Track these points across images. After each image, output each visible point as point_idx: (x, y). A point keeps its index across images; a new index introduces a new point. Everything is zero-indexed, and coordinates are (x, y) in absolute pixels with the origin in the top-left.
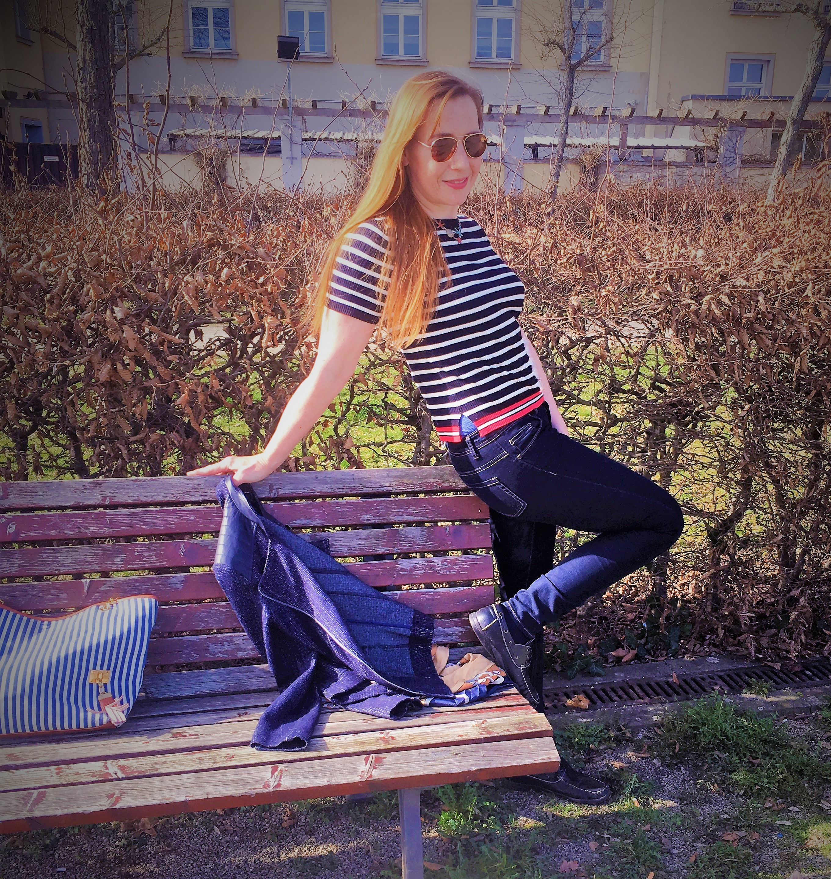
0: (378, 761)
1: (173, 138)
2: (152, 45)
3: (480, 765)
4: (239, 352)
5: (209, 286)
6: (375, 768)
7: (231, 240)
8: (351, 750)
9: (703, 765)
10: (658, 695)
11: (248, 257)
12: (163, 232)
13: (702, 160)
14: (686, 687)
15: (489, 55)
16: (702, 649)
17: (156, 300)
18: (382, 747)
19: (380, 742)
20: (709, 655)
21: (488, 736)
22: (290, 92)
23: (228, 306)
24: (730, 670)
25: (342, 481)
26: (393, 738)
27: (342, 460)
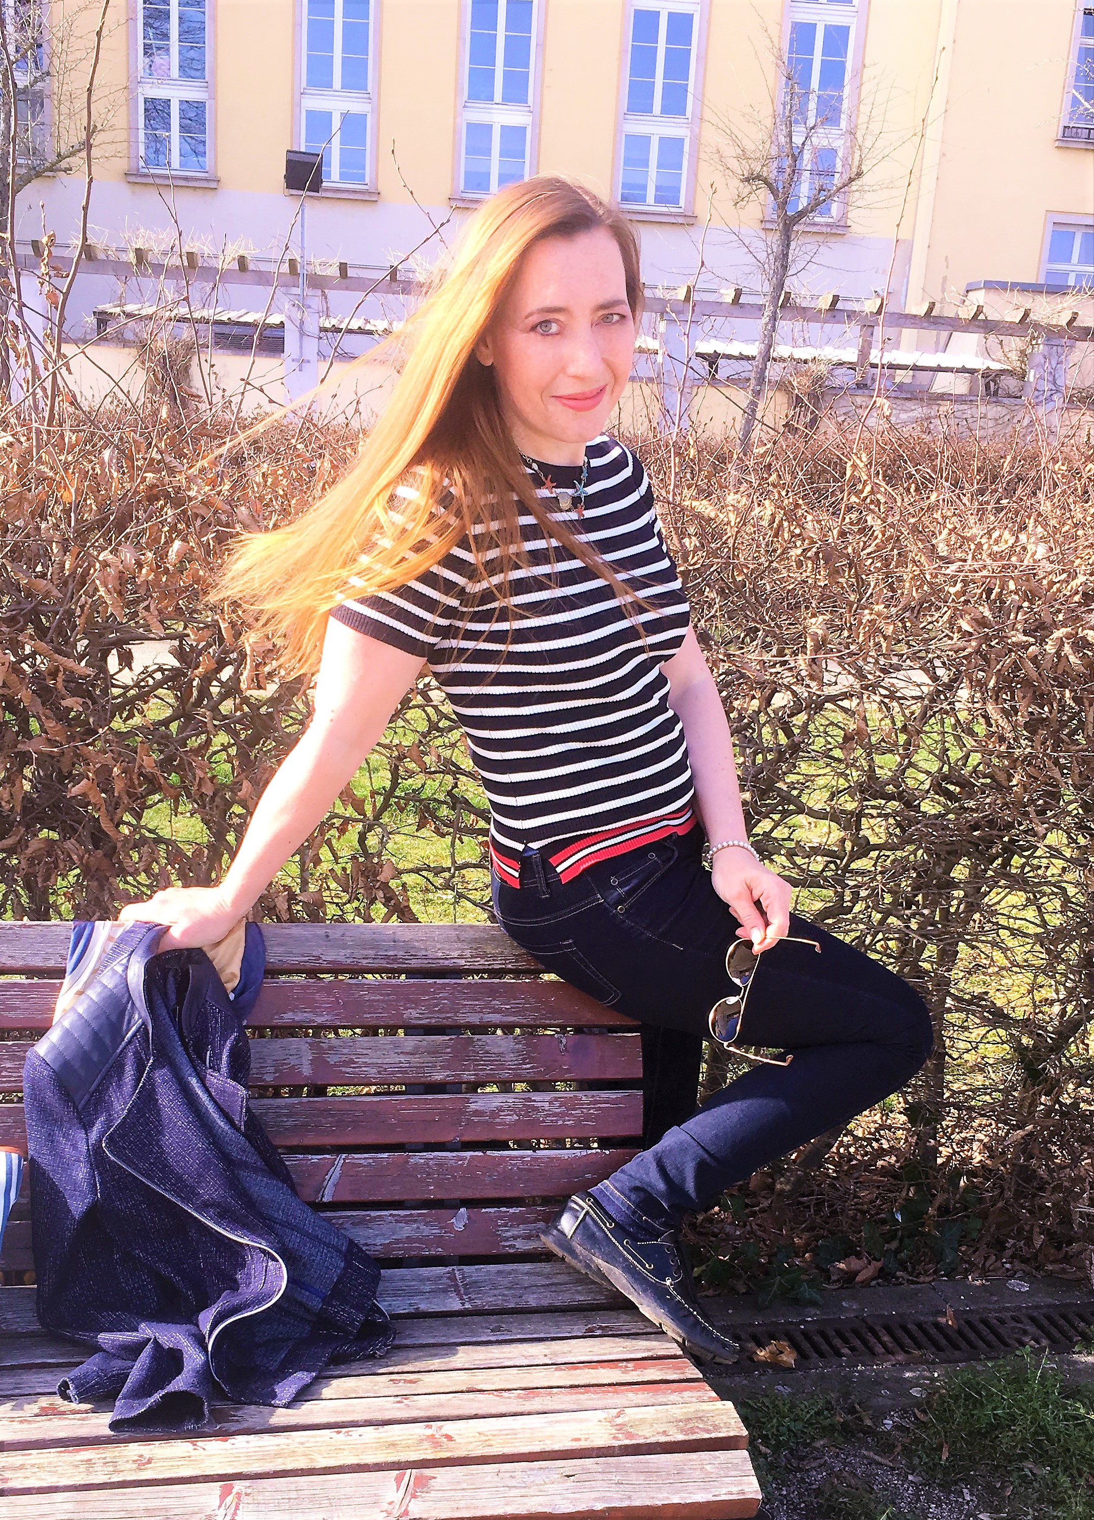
0: (422, 1483)
1: (103, 319)
2: (72, 154)
3: (611, 1499)
4: (195, 693)
5: (144, 571)
6: (414, 1496)
7: (189, 489)
8: (370, 1459)
9: (1003, 1487)
10: (919, 1347)
11: (219, 523)
12: (66, 470)
13: (996, 393)
14: (972, 1336)
15: (642, 199)
16: (999, 1264)
17: (47, 595)
18: (429, 1454)
19: (426, 1445)
20: (1012, 1277)
21: (628, 1442)
22: (303, 248)
23: (178, 609)
24: (1049, 1306)
25: (374, 944)
26: (449, 1438)
27: (373, 901)
